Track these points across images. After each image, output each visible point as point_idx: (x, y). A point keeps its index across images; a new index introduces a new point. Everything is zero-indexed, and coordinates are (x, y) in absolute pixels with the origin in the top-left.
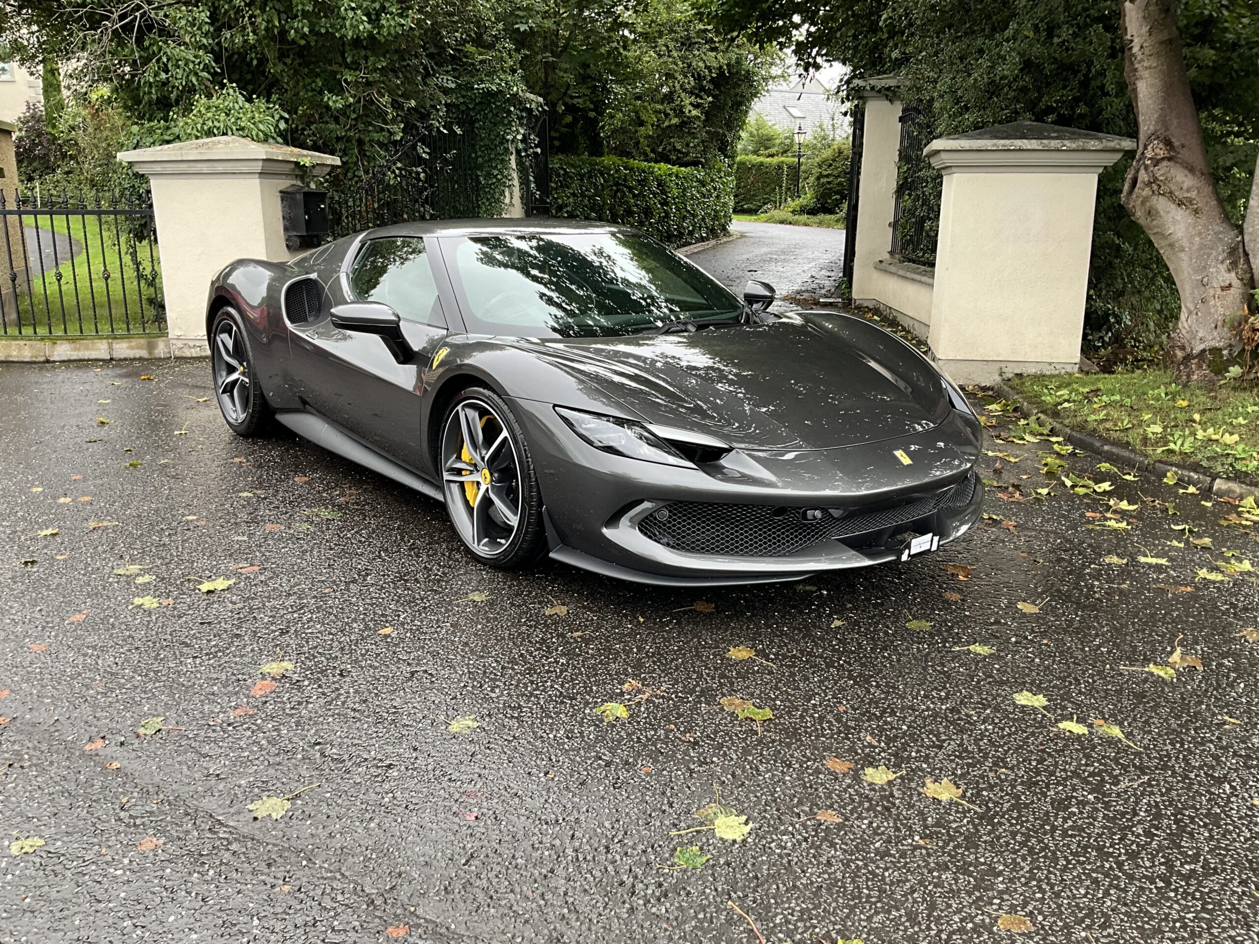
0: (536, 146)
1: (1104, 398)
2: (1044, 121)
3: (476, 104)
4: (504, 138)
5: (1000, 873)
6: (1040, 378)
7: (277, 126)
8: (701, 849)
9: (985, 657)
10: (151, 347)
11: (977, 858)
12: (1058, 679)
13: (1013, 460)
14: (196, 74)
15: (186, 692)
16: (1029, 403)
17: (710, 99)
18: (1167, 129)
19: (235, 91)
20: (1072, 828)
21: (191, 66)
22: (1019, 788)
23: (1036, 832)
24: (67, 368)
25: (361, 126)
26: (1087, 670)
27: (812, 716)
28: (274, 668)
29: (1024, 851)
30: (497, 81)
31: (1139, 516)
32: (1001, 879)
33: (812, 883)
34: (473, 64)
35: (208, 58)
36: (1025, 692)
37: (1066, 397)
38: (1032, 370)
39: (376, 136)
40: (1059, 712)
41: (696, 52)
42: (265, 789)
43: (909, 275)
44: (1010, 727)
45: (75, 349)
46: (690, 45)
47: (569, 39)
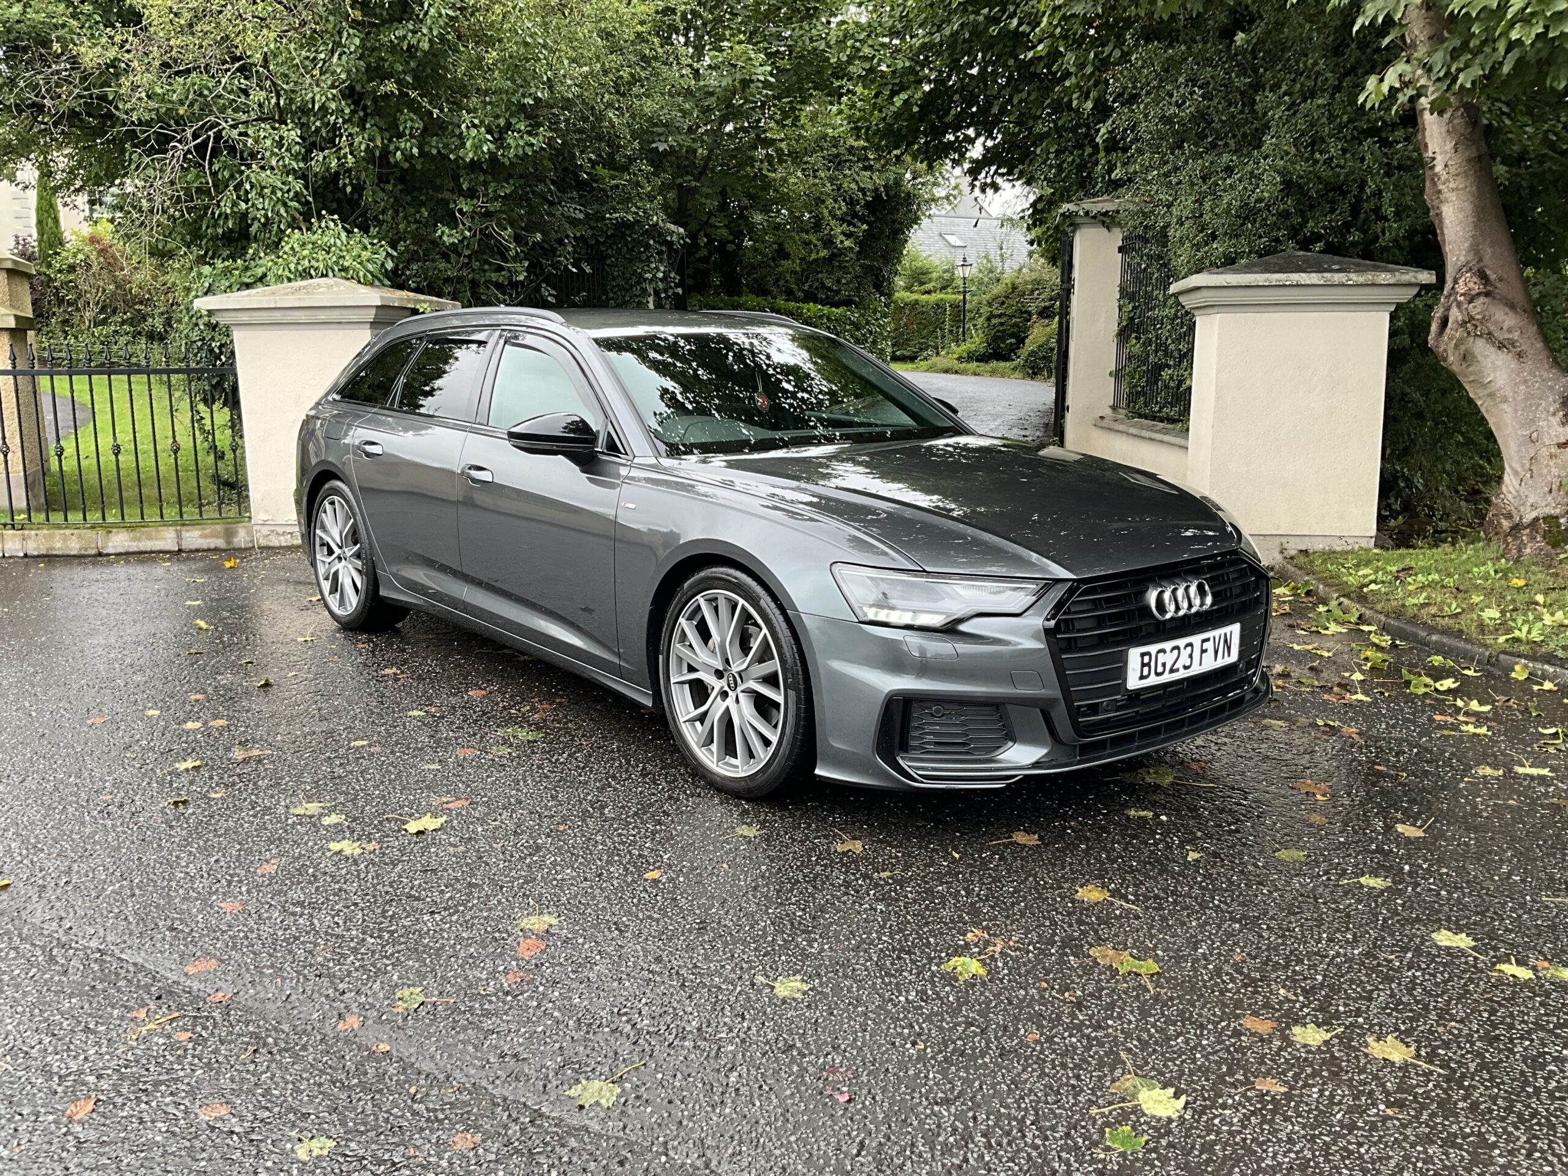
0: (677, 286)
1: (1420, 577)
2: (1310, 250)
3: (608, 237)
4: (641, 276)
5: (1494, 1145)
6: (1330, 555)
7: (383, 265)
8: (1134, 1128)
9: (1382, 892)
10: (229, 534)
11: (1461, 1128)
12: (1477, 913)
13: (1326, 654)
14: (285, 205)
15: (439, 956)
16: (1326, 585)
17: (865, 227)
18: (1480, 260)
19: (336, 225)
20: (1558, 1089)
21: (279, 194)
22: (1478, 1044)
23: (1518, 1095)
24: (128, 562)
25: (476, 265)
26: (1506, 903)
27: (1205, 968)
28: (537, 923)
29: (1513, 1118)
30: (634, 209)
31: (1496, 716)
32: (1497, 1152)
33: (1280, 1164)
34: (604, 190)
35: (298, 186)
36: (1444, 932)
37: (1372, 577)
38: (1319, 546)
39: (494, 276)
40: (1492, 953)
41: (847, 172)
42: (581, 1071)
43: (1144, 433)
44: (1442, 973)
45: (134, 539)
46: (839, 163)
47: (708, 158)
